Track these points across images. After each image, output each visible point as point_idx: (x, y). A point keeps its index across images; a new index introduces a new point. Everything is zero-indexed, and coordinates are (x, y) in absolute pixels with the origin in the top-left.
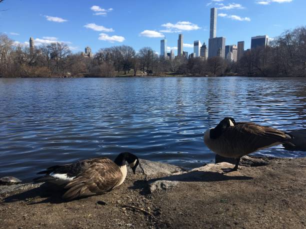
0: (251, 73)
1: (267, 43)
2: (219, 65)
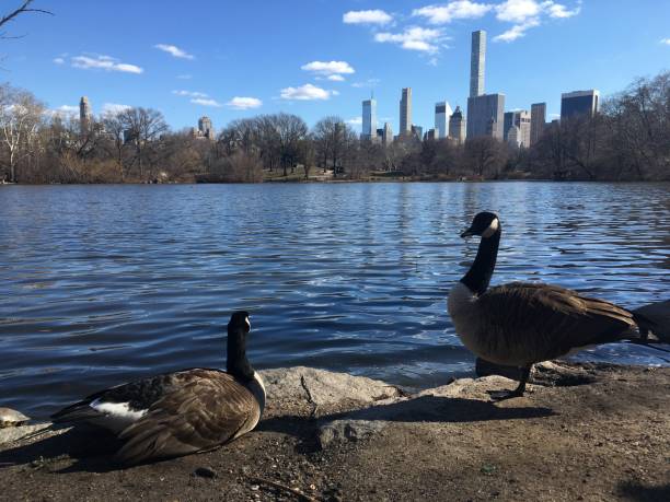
0: (561, 173)
1: (596, 106)
2: (489, 155)
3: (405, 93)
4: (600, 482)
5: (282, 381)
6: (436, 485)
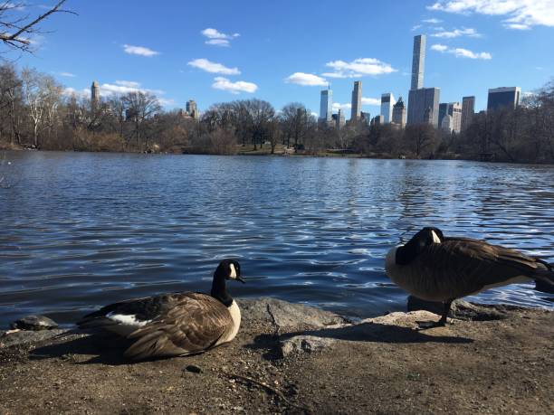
0: (486, 155)
1: (518, 100)
3: (356, 85)
5: (252, 308)
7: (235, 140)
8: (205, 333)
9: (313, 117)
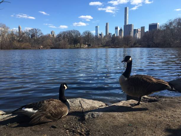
1: (158, 27)
2: (130, 41)
3: (107, 24)
4: (160, 128)
5: (74, 102)
6: (116, 129)
7: (68, 43)
8: (58, 114)
9: (93, 35)
